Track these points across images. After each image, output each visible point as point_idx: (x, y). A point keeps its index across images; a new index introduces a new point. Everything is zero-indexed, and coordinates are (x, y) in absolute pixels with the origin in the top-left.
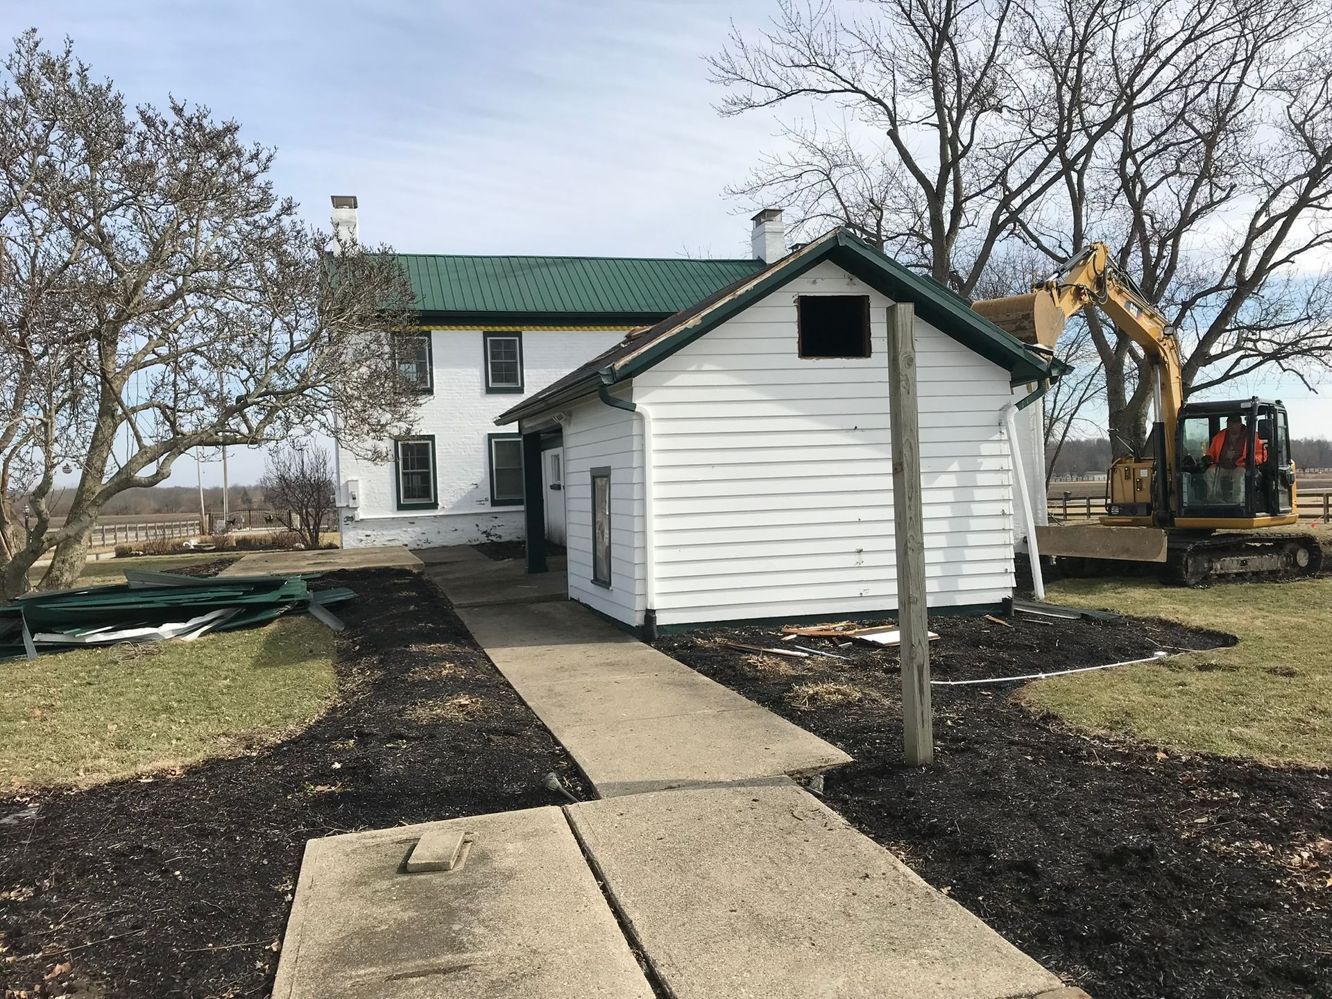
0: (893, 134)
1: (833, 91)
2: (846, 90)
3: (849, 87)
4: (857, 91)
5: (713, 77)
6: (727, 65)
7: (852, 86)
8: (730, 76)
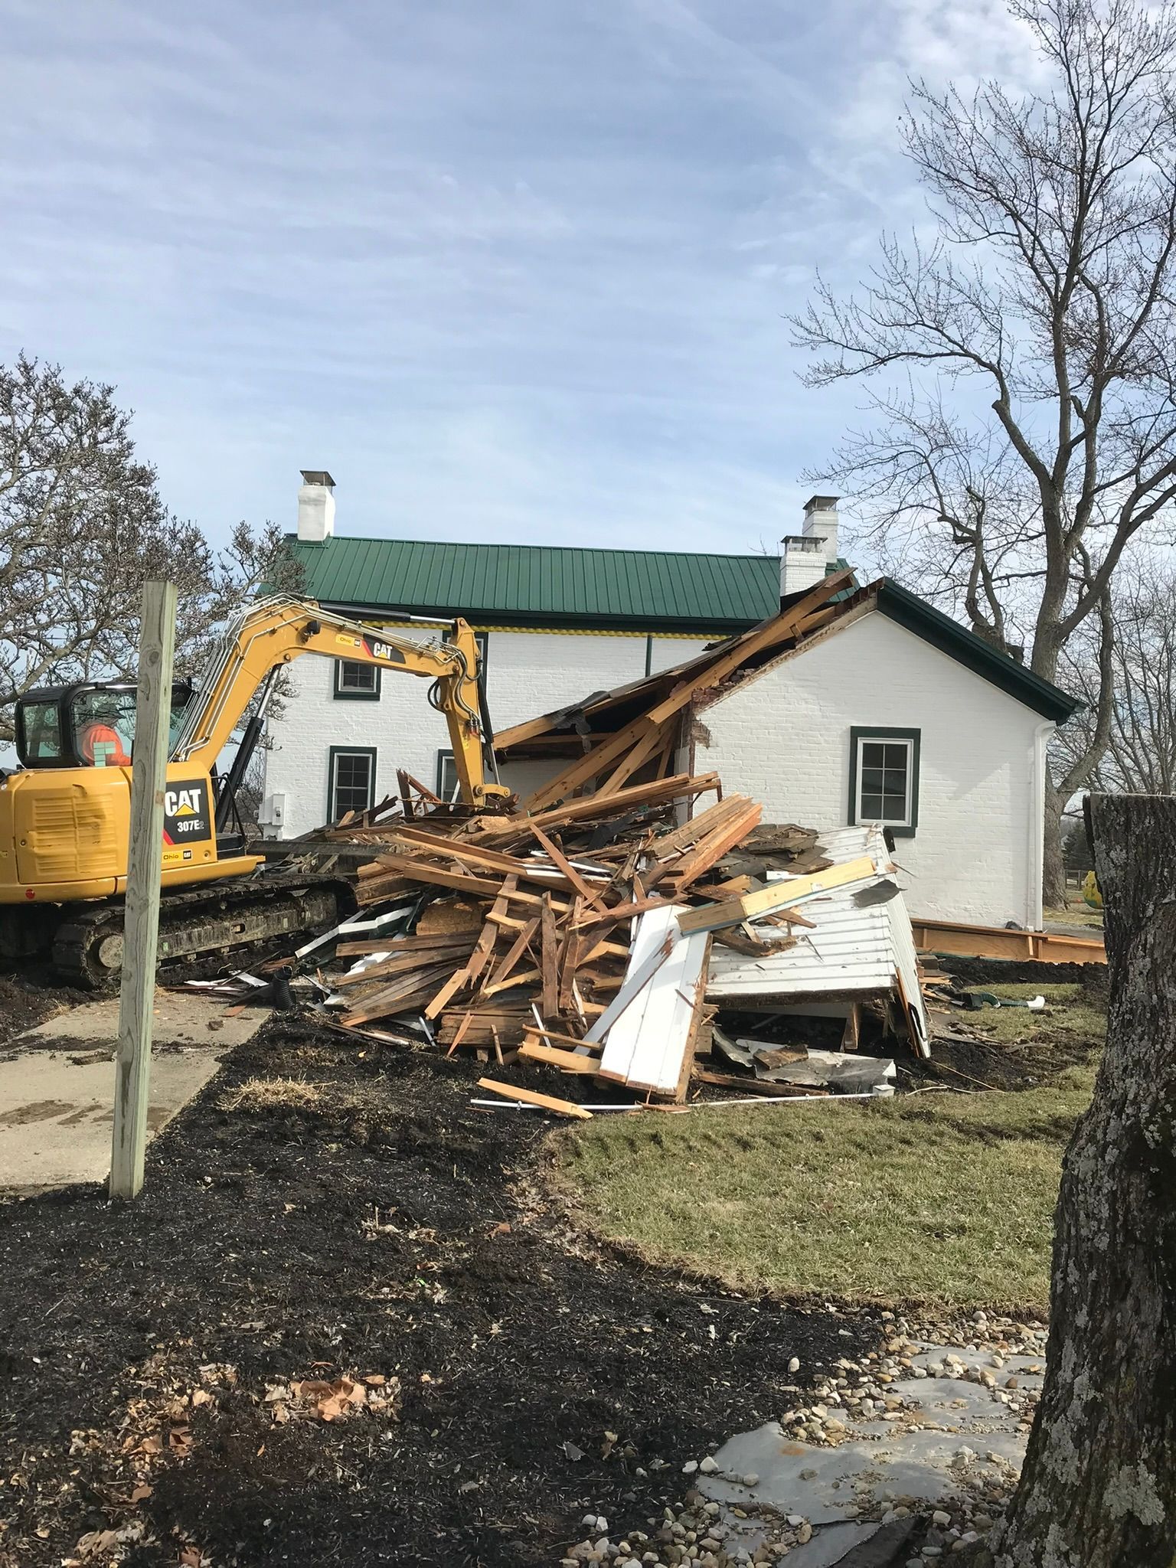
0: (1001, 408)
1: (937, 355)
2: (952, 353)
3: (957, 349)
4: (967, 354)
5: (797, 340)
6: (813, 326)
7: (962, 347)
8: (815, 338)
